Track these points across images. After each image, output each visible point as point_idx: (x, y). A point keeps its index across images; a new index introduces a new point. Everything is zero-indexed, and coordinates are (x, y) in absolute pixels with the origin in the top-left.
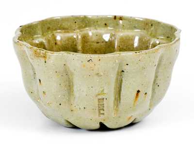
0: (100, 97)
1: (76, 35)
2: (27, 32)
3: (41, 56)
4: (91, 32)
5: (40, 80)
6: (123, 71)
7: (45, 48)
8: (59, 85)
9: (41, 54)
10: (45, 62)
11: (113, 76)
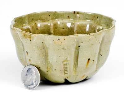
0: (65, 63)
1: (50, 23)
2: (19, 22)
3: (28, 37)
4: (59, 22)
5: (27, 52)
6: (79, 46)
7: (30, 32)
8: (39, 55)
9: (28, 36)
10: (30, 41)
11: (73, 50)
